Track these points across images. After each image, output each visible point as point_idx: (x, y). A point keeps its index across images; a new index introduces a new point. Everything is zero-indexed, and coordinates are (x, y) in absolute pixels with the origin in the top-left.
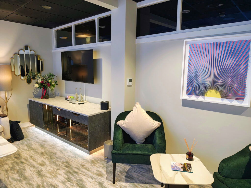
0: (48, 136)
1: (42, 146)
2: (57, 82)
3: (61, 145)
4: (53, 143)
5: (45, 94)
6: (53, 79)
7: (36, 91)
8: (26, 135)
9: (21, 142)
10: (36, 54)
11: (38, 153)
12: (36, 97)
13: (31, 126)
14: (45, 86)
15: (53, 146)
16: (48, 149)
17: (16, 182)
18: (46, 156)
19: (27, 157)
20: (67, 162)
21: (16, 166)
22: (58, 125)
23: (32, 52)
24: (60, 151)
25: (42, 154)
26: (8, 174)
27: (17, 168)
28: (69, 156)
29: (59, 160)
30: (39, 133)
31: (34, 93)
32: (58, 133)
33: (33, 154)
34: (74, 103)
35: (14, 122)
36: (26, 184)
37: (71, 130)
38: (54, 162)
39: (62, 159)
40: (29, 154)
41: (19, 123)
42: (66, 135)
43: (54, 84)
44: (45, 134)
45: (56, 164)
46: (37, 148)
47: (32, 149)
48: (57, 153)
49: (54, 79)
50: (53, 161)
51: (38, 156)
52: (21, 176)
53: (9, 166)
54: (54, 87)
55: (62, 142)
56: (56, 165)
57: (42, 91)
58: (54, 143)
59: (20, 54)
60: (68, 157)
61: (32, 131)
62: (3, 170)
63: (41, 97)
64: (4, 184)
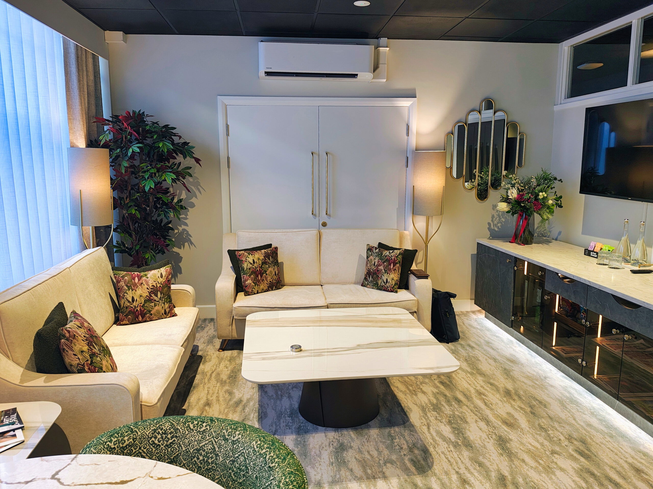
0: (522, 350)
1: (507, 373)
2: (561, 197)
3: (563, 384)
4: (537, 373)
5: (524, 232)
6: (552, 188)
7: (496, 222)
8: (463, 332)
9: (453, 348)
10: (509, 121)
11: (498, 390)
12: (494, 236)
13: (474, 312)
14: (528, 209)
15: (537, 380)
16: (525, 386)
17: (446, 445)
18: (519, 403)
19: (470, 392)
20: (583, 442)
21: (443, 403)
22: (555, 324)
23: (500, 115)
24: (559, 400)
25: (508, 393)
26: (428, 418)
27: (447, 410)
28: (589, 425)
29: (556, 425)
30: (497, 335)
31: (492, 226)
32: (554, 348)
33: (482, 387)
34: (614, 268)
35: (441, 294)
36: (471, 459)
37: (598, 348)
38: (541, 428)
39: (567, 427)
40: (474, 384)
41: (452, 299)
42: (580, 361)
43: (553, 205)
44: (511, 341)
45: (549, 435)
46: (494, 374)
47: (482, 374)
48: (549, 404)
49: (554, 190)
50: (539, 425)
51: (498, 396)
52: (458, 434)
53: (429, 400)
54: (552, 212)
55: (565, 378)
56: (549, 438)
57: (514, 224)
58: (540, 372)
59: (469, 122)
60: (586, 427)
61: (479, 327)
62: (416, 405)
63: (511, 239)
64: (421, 441)
